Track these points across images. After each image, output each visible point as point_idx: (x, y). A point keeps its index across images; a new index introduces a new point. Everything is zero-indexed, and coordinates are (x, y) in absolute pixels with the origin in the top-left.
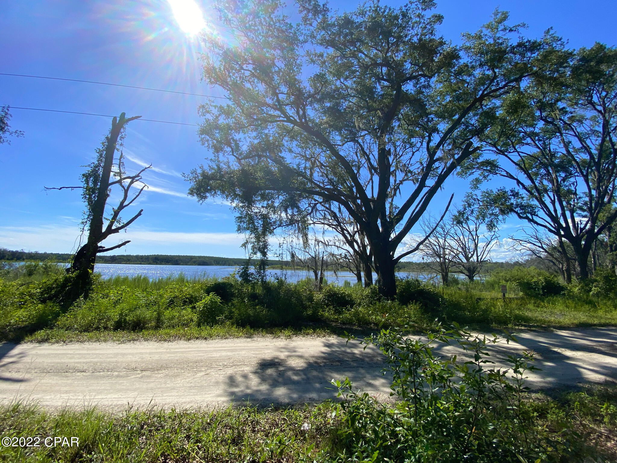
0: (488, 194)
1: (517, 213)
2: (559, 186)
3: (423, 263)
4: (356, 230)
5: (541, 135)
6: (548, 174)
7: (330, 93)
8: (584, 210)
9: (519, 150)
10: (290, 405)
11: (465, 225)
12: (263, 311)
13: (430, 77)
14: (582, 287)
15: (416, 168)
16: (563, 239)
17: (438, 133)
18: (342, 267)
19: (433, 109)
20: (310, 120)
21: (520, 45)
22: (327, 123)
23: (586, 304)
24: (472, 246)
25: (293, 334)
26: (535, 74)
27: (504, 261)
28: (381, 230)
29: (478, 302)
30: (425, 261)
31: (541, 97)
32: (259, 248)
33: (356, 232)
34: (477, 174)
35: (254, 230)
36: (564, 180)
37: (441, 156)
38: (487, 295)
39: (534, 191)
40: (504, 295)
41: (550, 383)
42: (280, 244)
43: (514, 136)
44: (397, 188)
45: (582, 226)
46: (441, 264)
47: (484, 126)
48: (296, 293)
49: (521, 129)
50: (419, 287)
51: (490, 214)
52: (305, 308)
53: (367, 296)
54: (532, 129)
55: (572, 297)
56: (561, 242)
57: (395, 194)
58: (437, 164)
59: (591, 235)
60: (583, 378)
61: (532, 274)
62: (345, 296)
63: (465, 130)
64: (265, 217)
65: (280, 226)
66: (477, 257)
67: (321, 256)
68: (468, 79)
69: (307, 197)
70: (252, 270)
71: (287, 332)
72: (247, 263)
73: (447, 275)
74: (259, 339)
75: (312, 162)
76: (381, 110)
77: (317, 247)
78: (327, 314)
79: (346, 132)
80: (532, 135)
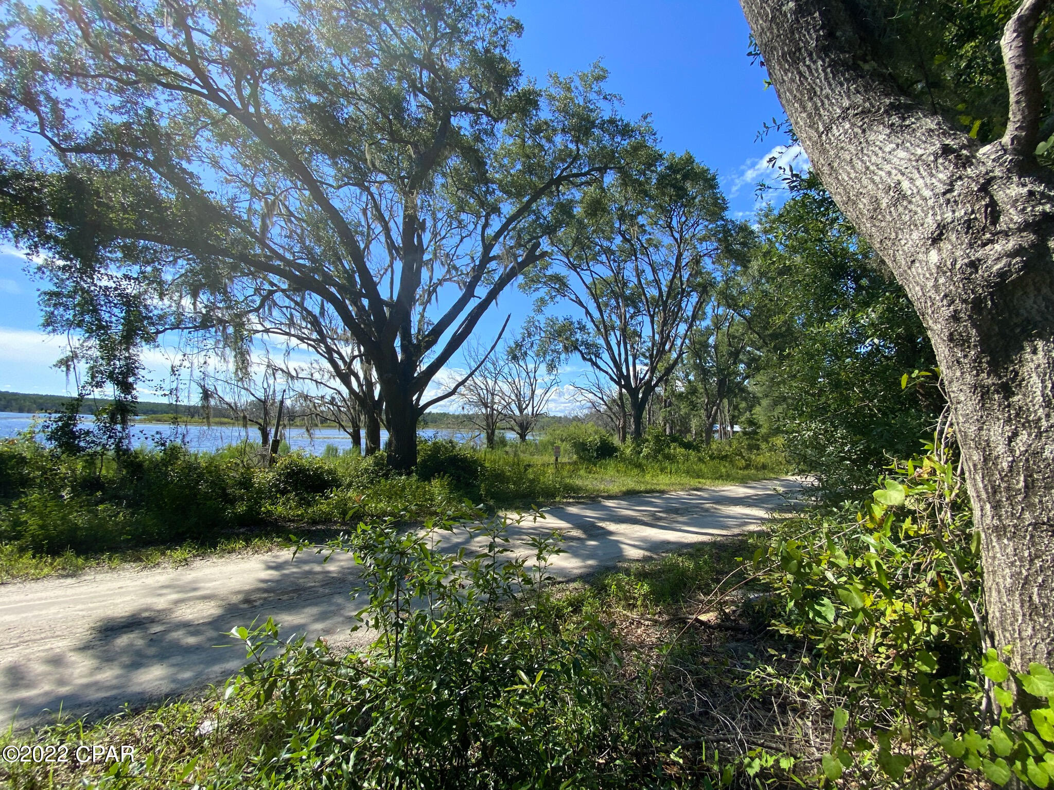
0: (552, 322)
1: (581, 352)
2: (626, 324)
3: (464, 416)
4: (356, 353)
5: (618, 254)
6: (618, 307)
7: (318, 76)
8: (646, 357)
9: (592, 268)
10: (173, 696)
11: (522, 363)
12: (116, 516)
13: (496, 121)
14: (634, 448)
15: (465, 264)
16: (624, 390)
17: (499, 216)
18: (324, 420)
19: (497, 176)
20: (268, 114)
21: (612, 121)
22: (305, 132)
23: (636, 467)
24: (528, 393)
25: (195, 556)
26: (620, 169)
27: (562, 415)
28: (399, 358)
29: (526, 470)
30: (466, 412)
31: (623, 204)
32: (112, 373)
33: (354, 357)
34: (543, 292)
35: (99, 328)
36: (632, 317)
37: (500, 253)
38: (538, 460)
39: (601, 326)
40: (557, 460)
41: (591, 566)
42: (172, 367)
43: (589, 248)
44: (432, 291)
45: (642, 376)
46: (488, 417)
47: (559, 224)
48: (210, 472)
49: (597, 240)
50: (452, 451)
51: (552, 351)
52: (232, 501)
53: (366, 470)
54: (609, 244)
55: (623, 460)
56: (621, 393)
57: (429, 301)
58: (493, 265)
59: (649, 388)
60: (622, 556)
61: (590, 431)
62: (322, 473)
63: (535, 221)
64: (130, 303)
65: (174, 327)
66: (533, 408)
67: (278, 398)
68: (547, 146)
69: (251, 273)
70: (86, 423)
71: (178, 554)
72: (74, 406)
73: (493, 433)
74: (99, 577)
75: (266, 202)
76: (415, 145)
77: (271, 381)
78: (280, 509)
79: (347, 165)
80: (608, 251)
